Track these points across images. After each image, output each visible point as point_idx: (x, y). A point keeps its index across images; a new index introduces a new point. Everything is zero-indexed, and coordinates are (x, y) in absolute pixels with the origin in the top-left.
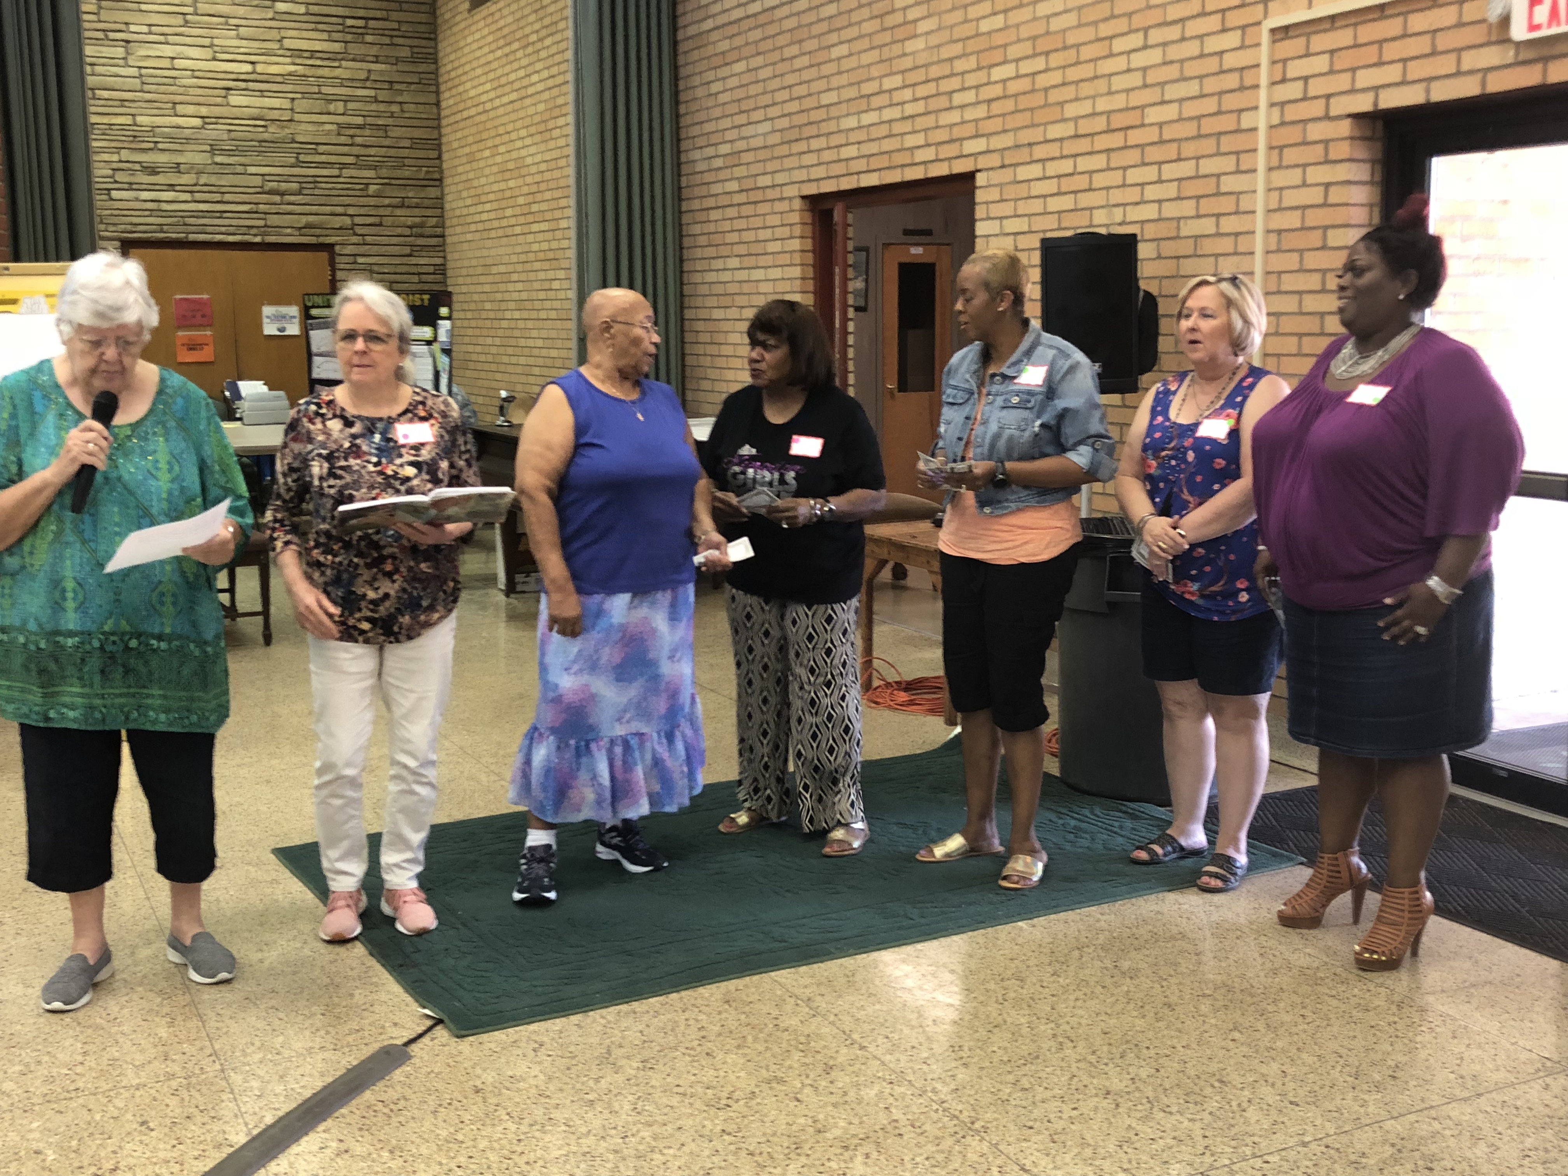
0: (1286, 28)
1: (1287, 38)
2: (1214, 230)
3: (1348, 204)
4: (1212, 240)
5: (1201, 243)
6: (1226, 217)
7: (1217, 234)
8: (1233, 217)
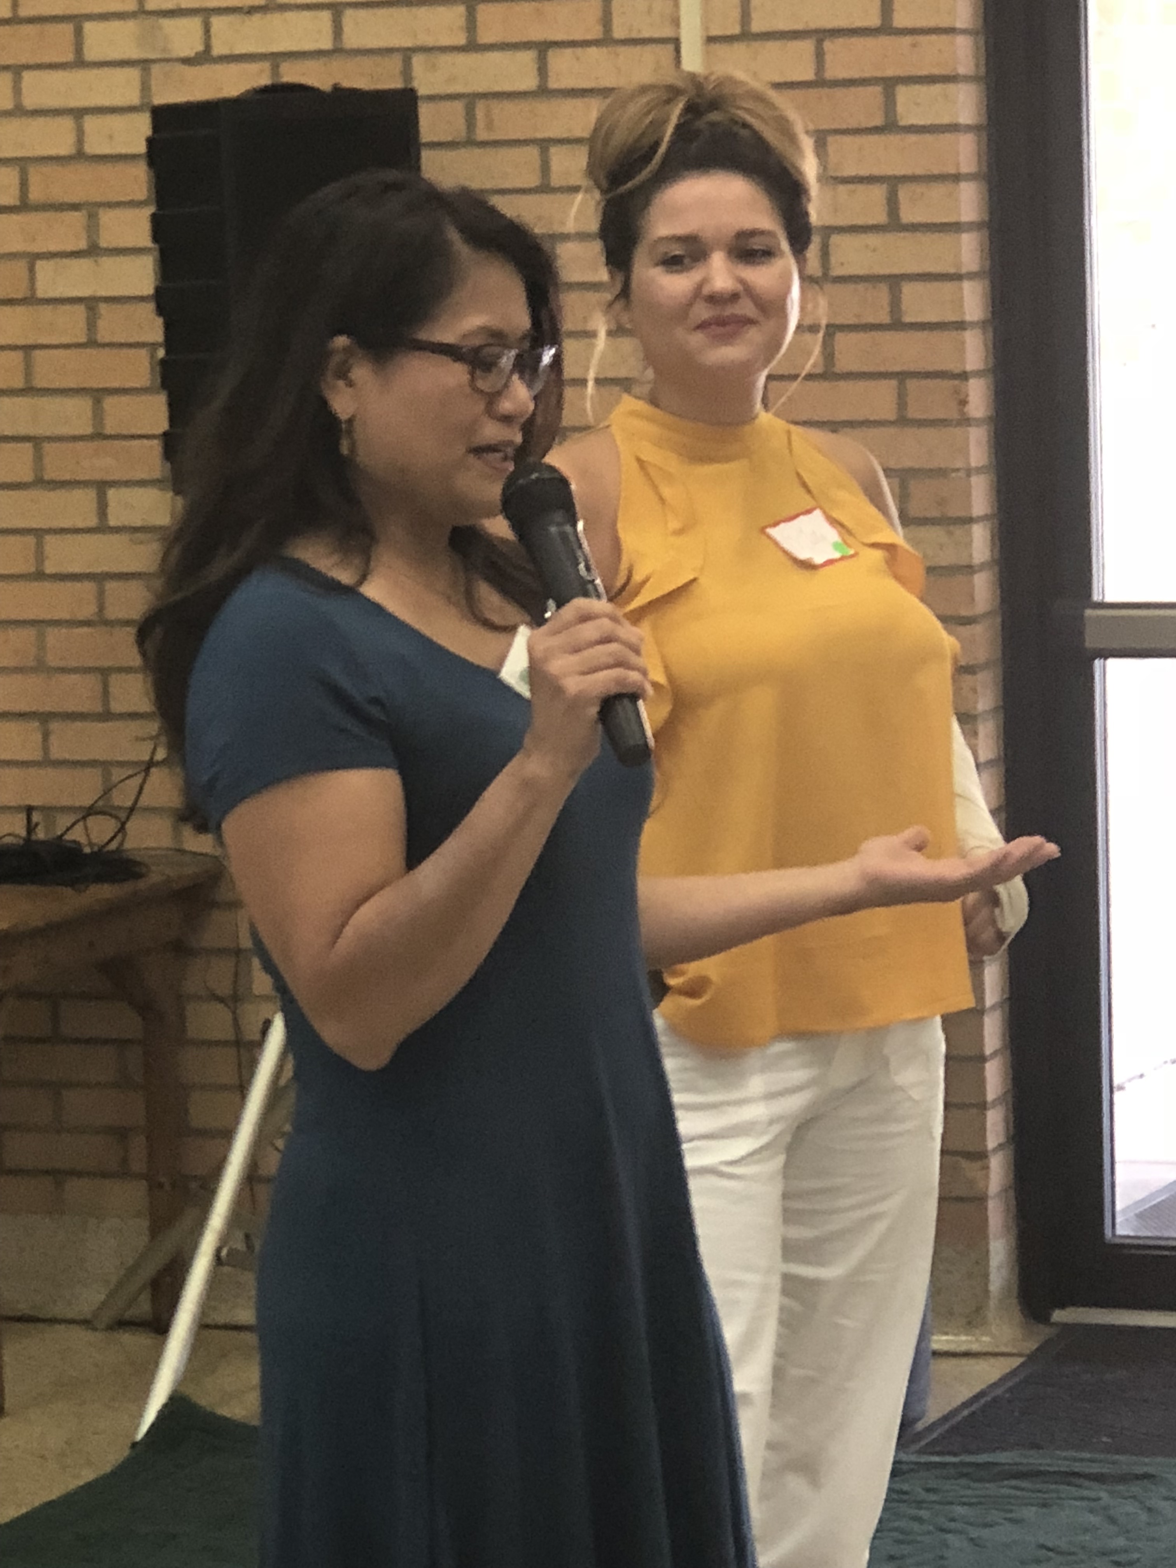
2: (530, 82)
3: (951, 31)
4: (524, 106)
5: (488, 114)
6: (568, 51)
7: (543, 92)
8: (593, 51)
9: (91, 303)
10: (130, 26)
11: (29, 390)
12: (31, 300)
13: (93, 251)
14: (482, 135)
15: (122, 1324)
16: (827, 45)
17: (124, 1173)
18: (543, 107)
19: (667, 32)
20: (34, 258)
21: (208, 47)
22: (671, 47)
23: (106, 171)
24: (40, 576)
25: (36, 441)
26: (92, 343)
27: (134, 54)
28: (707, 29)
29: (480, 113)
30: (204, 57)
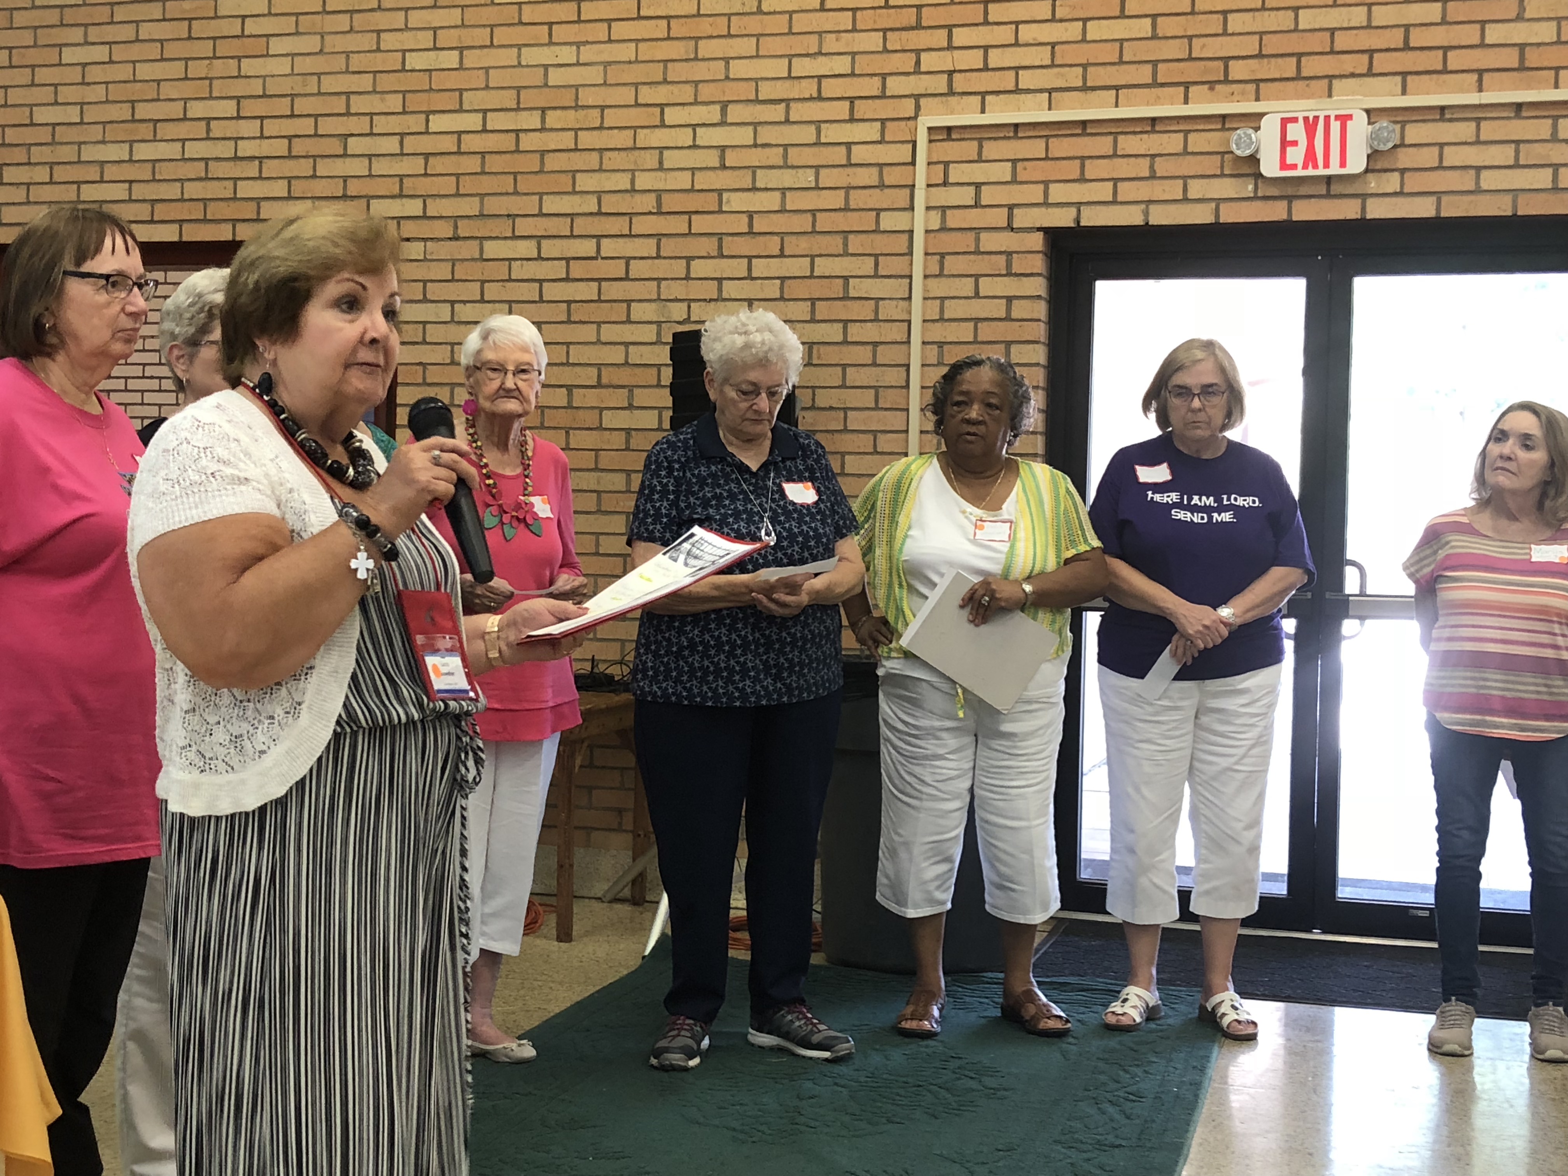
0: (949, 129)
1: (949, 139)
2: (840, 338)
3: (1039, 320)
4: (836, 348)
5: (818, 351)
6: (858, 324)
7: (845, 342)
8: (869, 324)
9: (628, 431)
10: (654, 305)
11: (596, 469)
12: (600, 428)
13: (630, 407)
14: (815, 362)
15: (616, 900)
16: (979, 325)
17: (619, 829)
18: (844, 348)
19: (906, 317)
20: (601, 410)
21: (689, 317)
22: (906, 324)
23: (638, 371)
24: (597, 554)
25: (598, 492)
26: (627, 449)
27: (655, 319)
28: (923, 315)
29: (815, 351)
30: (687, 321)
